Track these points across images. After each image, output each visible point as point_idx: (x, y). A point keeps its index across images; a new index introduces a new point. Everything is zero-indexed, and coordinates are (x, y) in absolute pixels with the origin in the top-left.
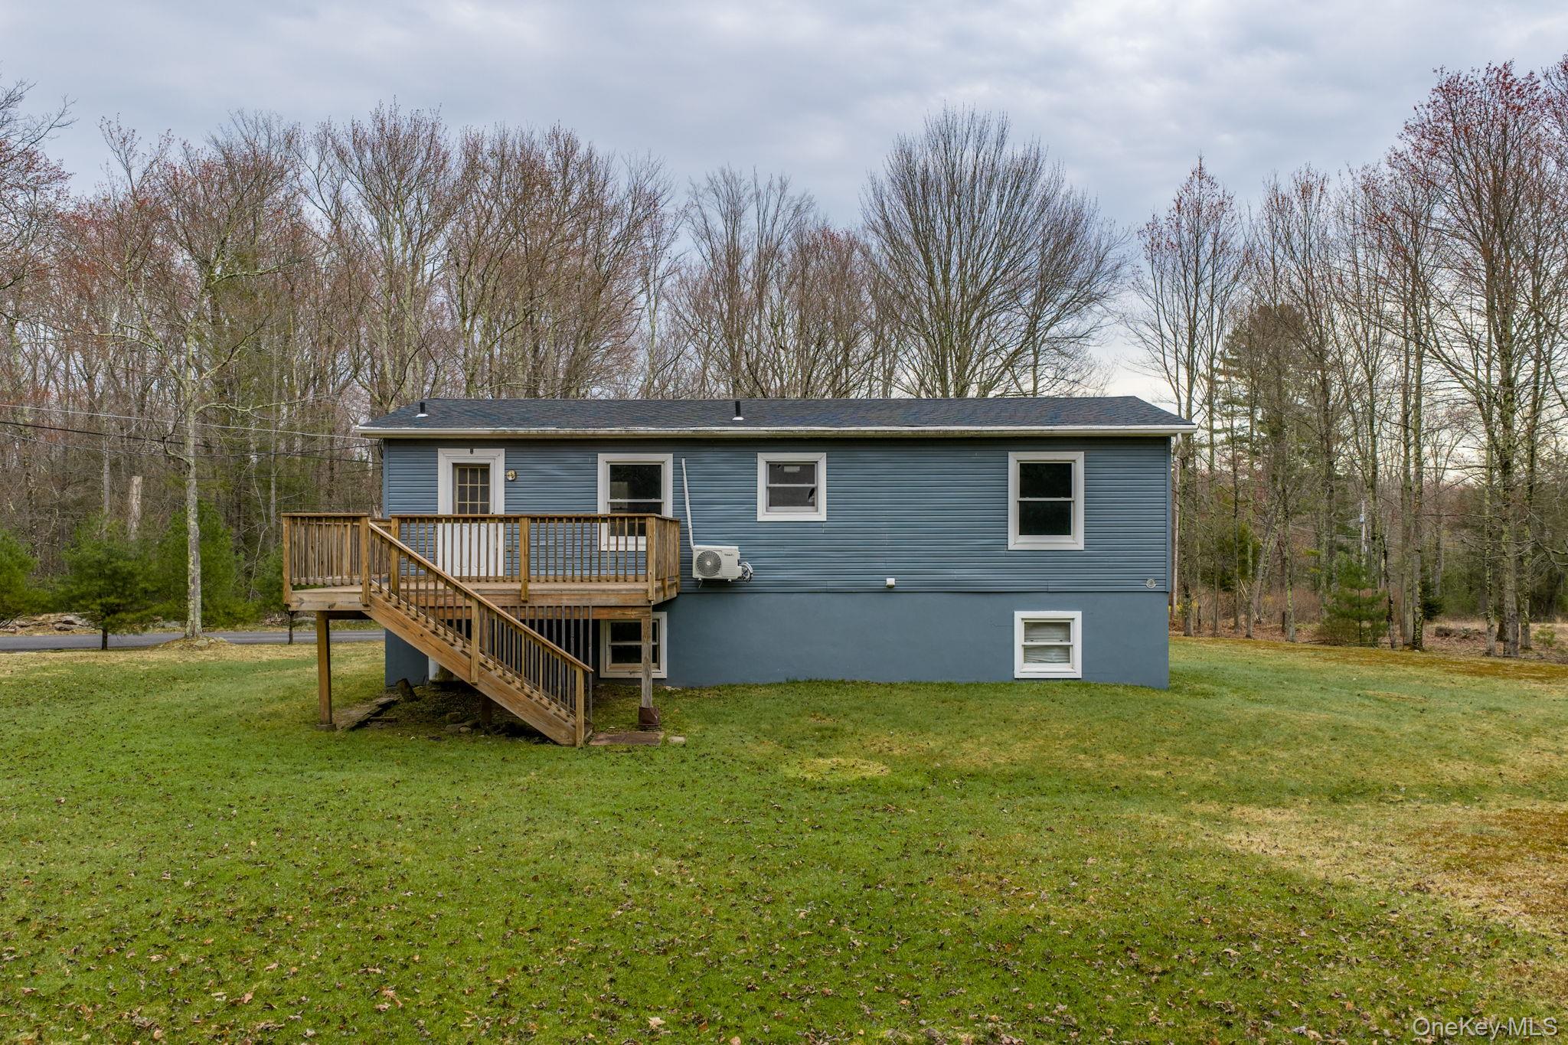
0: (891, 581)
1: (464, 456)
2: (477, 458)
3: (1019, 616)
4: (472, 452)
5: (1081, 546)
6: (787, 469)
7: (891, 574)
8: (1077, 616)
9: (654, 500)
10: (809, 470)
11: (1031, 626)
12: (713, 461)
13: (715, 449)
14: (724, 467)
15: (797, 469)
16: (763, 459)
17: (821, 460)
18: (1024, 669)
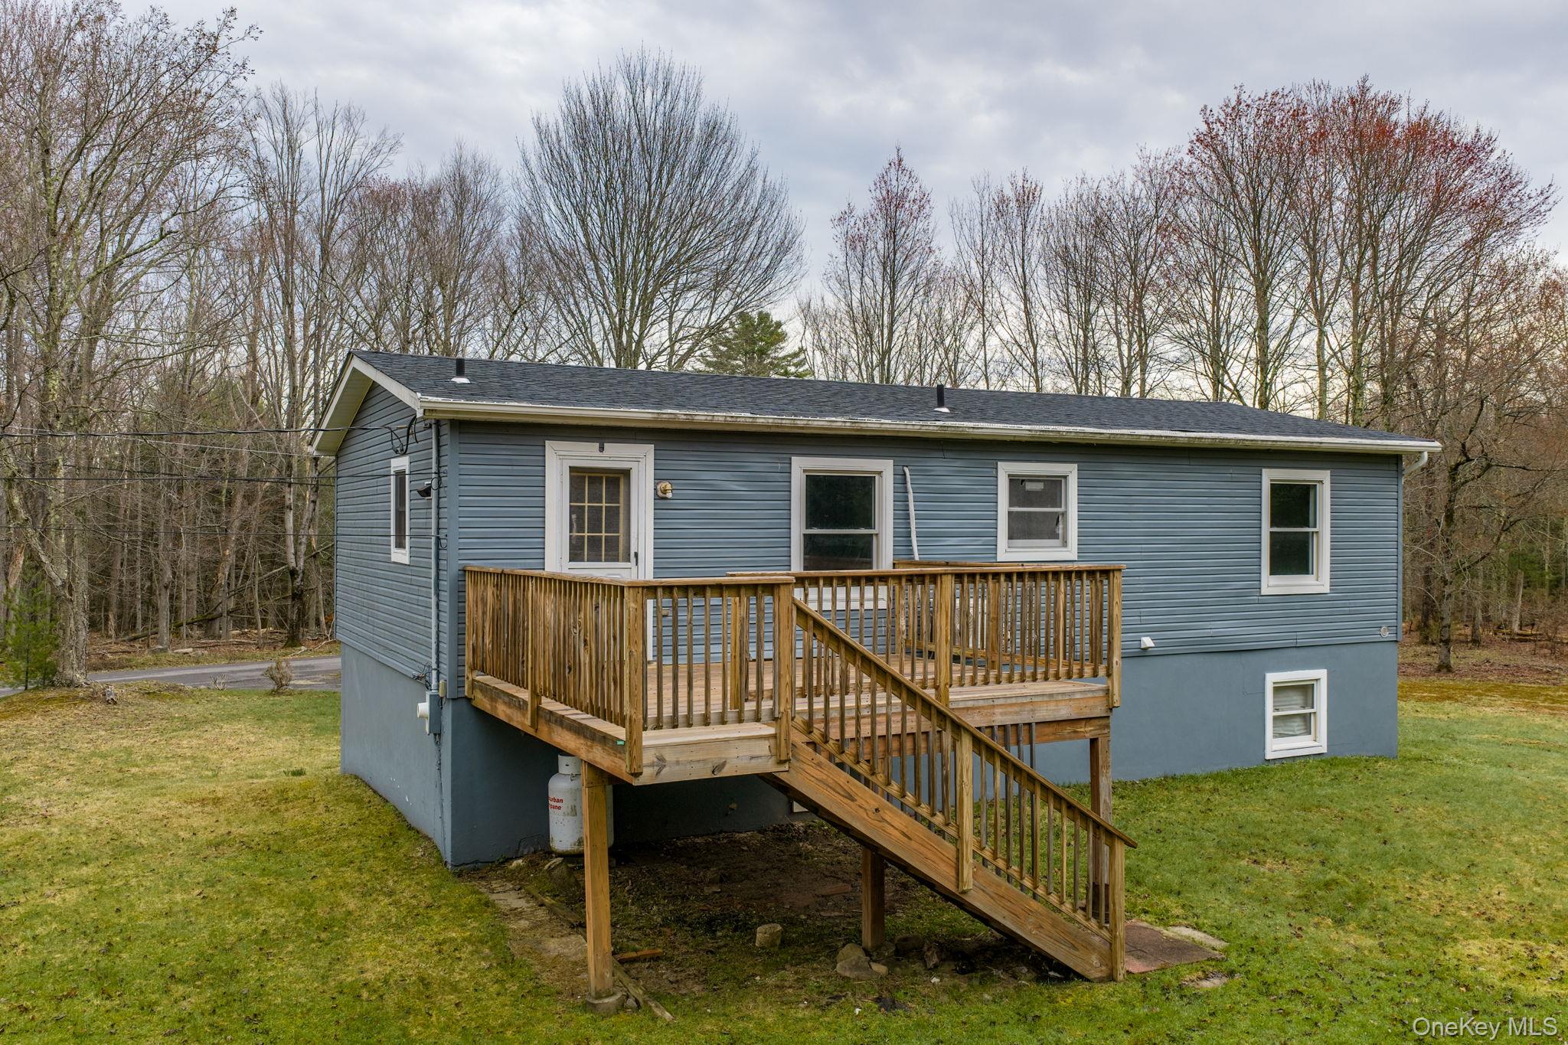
0: (1147, 642)
1: (587, 454)
2: (610, 459)
3: (1272, 678)
4: (602, 449)
5: (1326, 589)
6: (1029, 486)
7: (1147, 631)
8: (1322, 674)
9: (863, 531)
10: (1054, 488)
11: (1279, 689)
12: (947, 471)
13: (948, 455)
14: (957, 482)
15: (1039, 486)
16: (1006, 469)
17: (1070, 471)
18: (1276, 747)
